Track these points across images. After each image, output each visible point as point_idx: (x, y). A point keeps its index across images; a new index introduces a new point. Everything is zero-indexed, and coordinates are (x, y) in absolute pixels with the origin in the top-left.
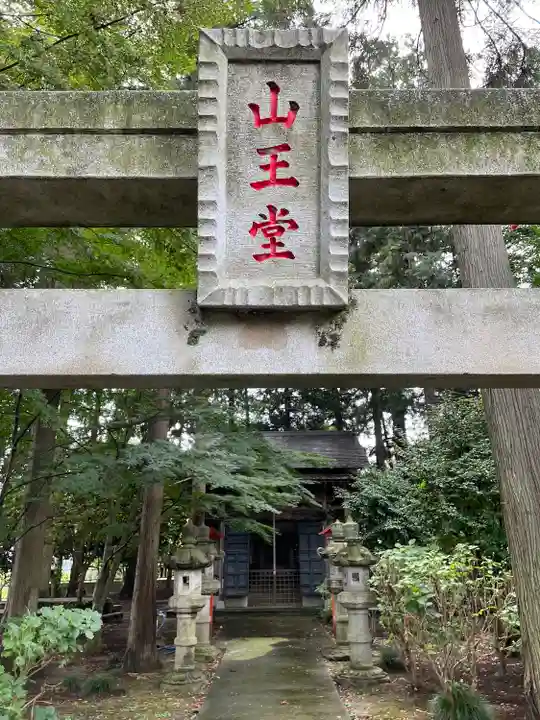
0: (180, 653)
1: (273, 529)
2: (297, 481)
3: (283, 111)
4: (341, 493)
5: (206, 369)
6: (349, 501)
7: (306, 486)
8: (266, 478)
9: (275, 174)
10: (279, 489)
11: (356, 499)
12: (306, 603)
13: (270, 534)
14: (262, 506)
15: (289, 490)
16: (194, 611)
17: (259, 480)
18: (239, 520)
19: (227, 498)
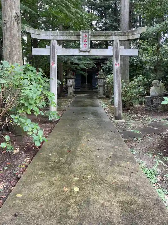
0: (69, 93)
1: (87, 73)
2: (92, 62)
3: (86, 36)
4: (102, 65)
5: (81, 55)
6: (104, 66)
7: (94, 63)
8: (85, 61)
9: (85, 41)
10: (88, 64)
11: (106, 66)
12: (94, 90)
13: (86, 74)
14: (84, 67)
15: (90, 64)
16: (71, 86)
17: (83, 62)
18: (79, 71)
19: (76, 66)
